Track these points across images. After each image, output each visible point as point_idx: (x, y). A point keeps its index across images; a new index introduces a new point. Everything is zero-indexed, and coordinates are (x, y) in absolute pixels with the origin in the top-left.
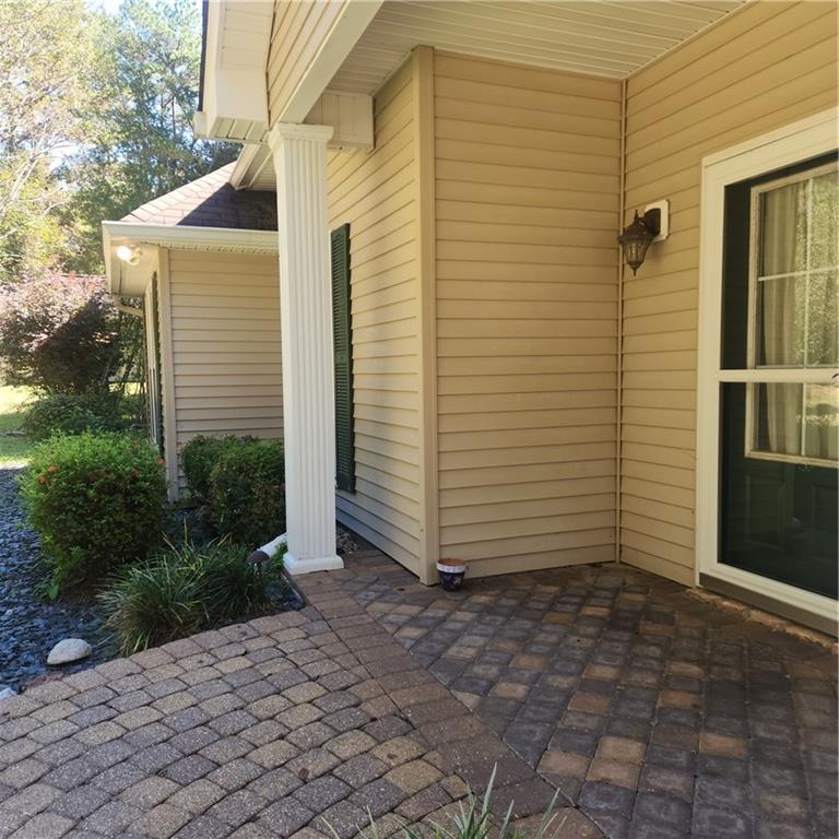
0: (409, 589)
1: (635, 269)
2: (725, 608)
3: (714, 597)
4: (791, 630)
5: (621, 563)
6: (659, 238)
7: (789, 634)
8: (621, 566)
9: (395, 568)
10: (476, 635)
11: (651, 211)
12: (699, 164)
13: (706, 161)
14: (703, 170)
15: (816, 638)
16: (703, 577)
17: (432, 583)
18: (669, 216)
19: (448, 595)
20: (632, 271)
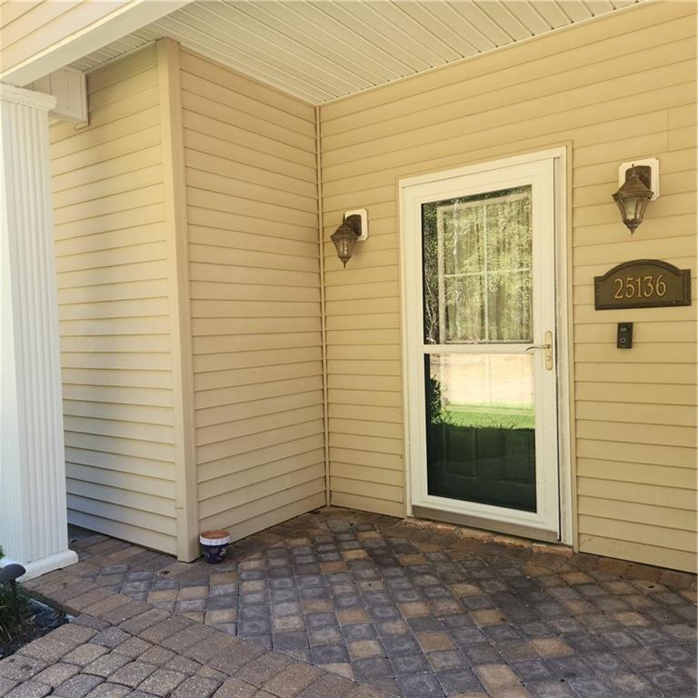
0: (174, 569)
1: (345, 263)
2: (439, 530)
3: (427, 523)
4: (498, 539)
5: (332, 506)
6: (360, 239)
7: (496, 543)
8: (332, 509)
9: (135, 551)
10: (282, 602)
11: (352, 216)
12: (396, 184)
13: (402, 183)
14: (400, 190)
15: (518, 543)
16: (415, 508)
17: (193, 559)
18: (368, 221)
19: (217, 568)
20: (343, 264)
